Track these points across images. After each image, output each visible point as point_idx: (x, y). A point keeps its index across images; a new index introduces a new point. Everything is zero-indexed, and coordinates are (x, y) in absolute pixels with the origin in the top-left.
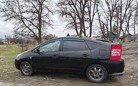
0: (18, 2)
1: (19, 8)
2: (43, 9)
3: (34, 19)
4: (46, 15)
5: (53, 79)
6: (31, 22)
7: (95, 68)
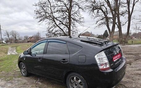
0: (50, 3)
1: (51, 9)
2: (73, 6)
3: (65, 18)
4: (76, 13)
5: (40, 83)
6: (60, 21)
7: (75, 78)
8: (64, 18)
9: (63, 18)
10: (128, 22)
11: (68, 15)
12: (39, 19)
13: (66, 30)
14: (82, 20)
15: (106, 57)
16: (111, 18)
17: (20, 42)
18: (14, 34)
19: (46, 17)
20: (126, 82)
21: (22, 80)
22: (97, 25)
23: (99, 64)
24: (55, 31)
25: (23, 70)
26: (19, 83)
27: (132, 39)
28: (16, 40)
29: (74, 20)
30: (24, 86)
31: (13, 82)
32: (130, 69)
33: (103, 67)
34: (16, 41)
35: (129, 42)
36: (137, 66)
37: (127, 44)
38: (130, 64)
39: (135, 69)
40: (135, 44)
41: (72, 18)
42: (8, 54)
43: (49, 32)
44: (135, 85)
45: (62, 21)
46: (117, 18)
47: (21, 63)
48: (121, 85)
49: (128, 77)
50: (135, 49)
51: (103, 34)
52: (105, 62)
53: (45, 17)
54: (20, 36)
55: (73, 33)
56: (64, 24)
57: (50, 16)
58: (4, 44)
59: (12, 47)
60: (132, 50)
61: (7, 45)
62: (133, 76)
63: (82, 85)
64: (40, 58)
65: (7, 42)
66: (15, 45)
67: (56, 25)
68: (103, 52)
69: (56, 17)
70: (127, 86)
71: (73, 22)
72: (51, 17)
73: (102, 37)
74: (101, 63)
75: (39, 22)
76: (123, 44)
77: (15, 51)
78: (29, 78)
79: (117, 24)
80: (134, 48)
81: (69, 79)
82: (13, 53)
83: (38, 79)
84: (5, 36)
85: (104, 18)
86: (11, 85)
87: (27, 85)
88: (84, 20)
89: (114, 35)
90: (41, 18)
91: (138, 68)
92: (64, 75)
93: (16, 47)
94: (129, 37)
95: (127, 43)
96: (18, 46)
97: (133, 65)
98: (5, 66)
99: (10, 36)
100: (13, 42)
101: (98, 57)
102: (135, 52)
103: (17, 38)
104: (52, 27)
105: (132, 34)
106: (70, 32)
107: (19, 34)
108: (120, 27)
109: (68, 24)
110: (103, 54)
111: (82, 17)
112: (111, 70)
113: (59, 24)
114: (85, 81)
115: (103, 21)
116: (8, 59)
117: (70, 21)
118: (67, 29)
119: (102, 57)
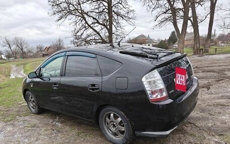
3: (103, 12)
4: (120, 2)
5: (59, 125)
6: (94, 18)
7: (112, 115)
8: (101, 12)
9: (99, 12)
10: (209, 16)
11: (107, 8)
12: (57, 16)
13: (104, 33)
14: (131, 15)
15: (161, 79)
16: (180, 9)
17: (31, 57)
18: (19, 43)
19: (70, 12)
20: (198, 119)
21: (30, 119)
22: (156, 23)
23: (148, 92)
24: (86, 36)
25: (31, 104)
26: (26, 125)
27: (216, 44)
28: (24, 53)
29: (118, 16)
30: (34, 130)
31: (16, 123)
32: (207, 96)
33: (157, 96)
34: (24, 55)
35: (211, 50)
36: (220, 91)
37: (207, 55)
38: (209, 89)
39: (214, 96)
40: (220, 54)
41: (114, 12)
42: (11, 77)
43: (76, 38)
44: (212, 123)
45: (97, 18)
46: (190, 8)
47: (27, 92)
48: (190, 123)
49: (203, 111)
50: (219, 63)
51: (168, 38)
52: (159, 88)
53: (68, 12)
54: (30, 46)
55: (117, 39)
56: (101, 23)
57: (76, 9)
58: (5, 61)
59: (17, 65)
60: (215, 63)
61: (9, 62)
62: (210, 108)
63: (123, 126)
64: (55, 84)
65: (9, 56)
66: (22, 62)
67: (87, 25)
68: (156, 70)
69: (86, 11)
70: (199, 125)
71: (116, 18)
72: (79, 12)
73: (167, 43)
74: (153, 90)
75: (59, 20)
76: (201, 54)
77: (22, 72)
78: (42, 116)
79: (192, 19)
80: (218, 60)
81: (102, 117)
82: (20, 76)
83: (56, 118)
84: (5, 47)
85: (169, 10)
86: (11, 129)
87: (38, 127)
88: (135, 15)
89: (185, 39)
90: (60, 14)
91: (220, 95)
92: (95, 111)
93: (24, 64)
94: (212, 41)
95: (208, 52)
96: (27, 64)
97: (212, 90)
98: (4, 97)
99: (13, 47)
100: (18, 56)
101: (148, 80)
102: (219, 68)
103: (25, 50)
104: (80, 29)
105: (217, 36)
106: (112, 36)
107: (26, 43)
108: (195, 25)
109: (108, 23)
110: (156, 74)
111: (131, 9)
112: (169, 101)
113: (93, 23)
114: (128, 120)
115: (167, 16)
116: (9, 85)
117: (111, 17)
118: (107, 31)
119: (154, 79)
